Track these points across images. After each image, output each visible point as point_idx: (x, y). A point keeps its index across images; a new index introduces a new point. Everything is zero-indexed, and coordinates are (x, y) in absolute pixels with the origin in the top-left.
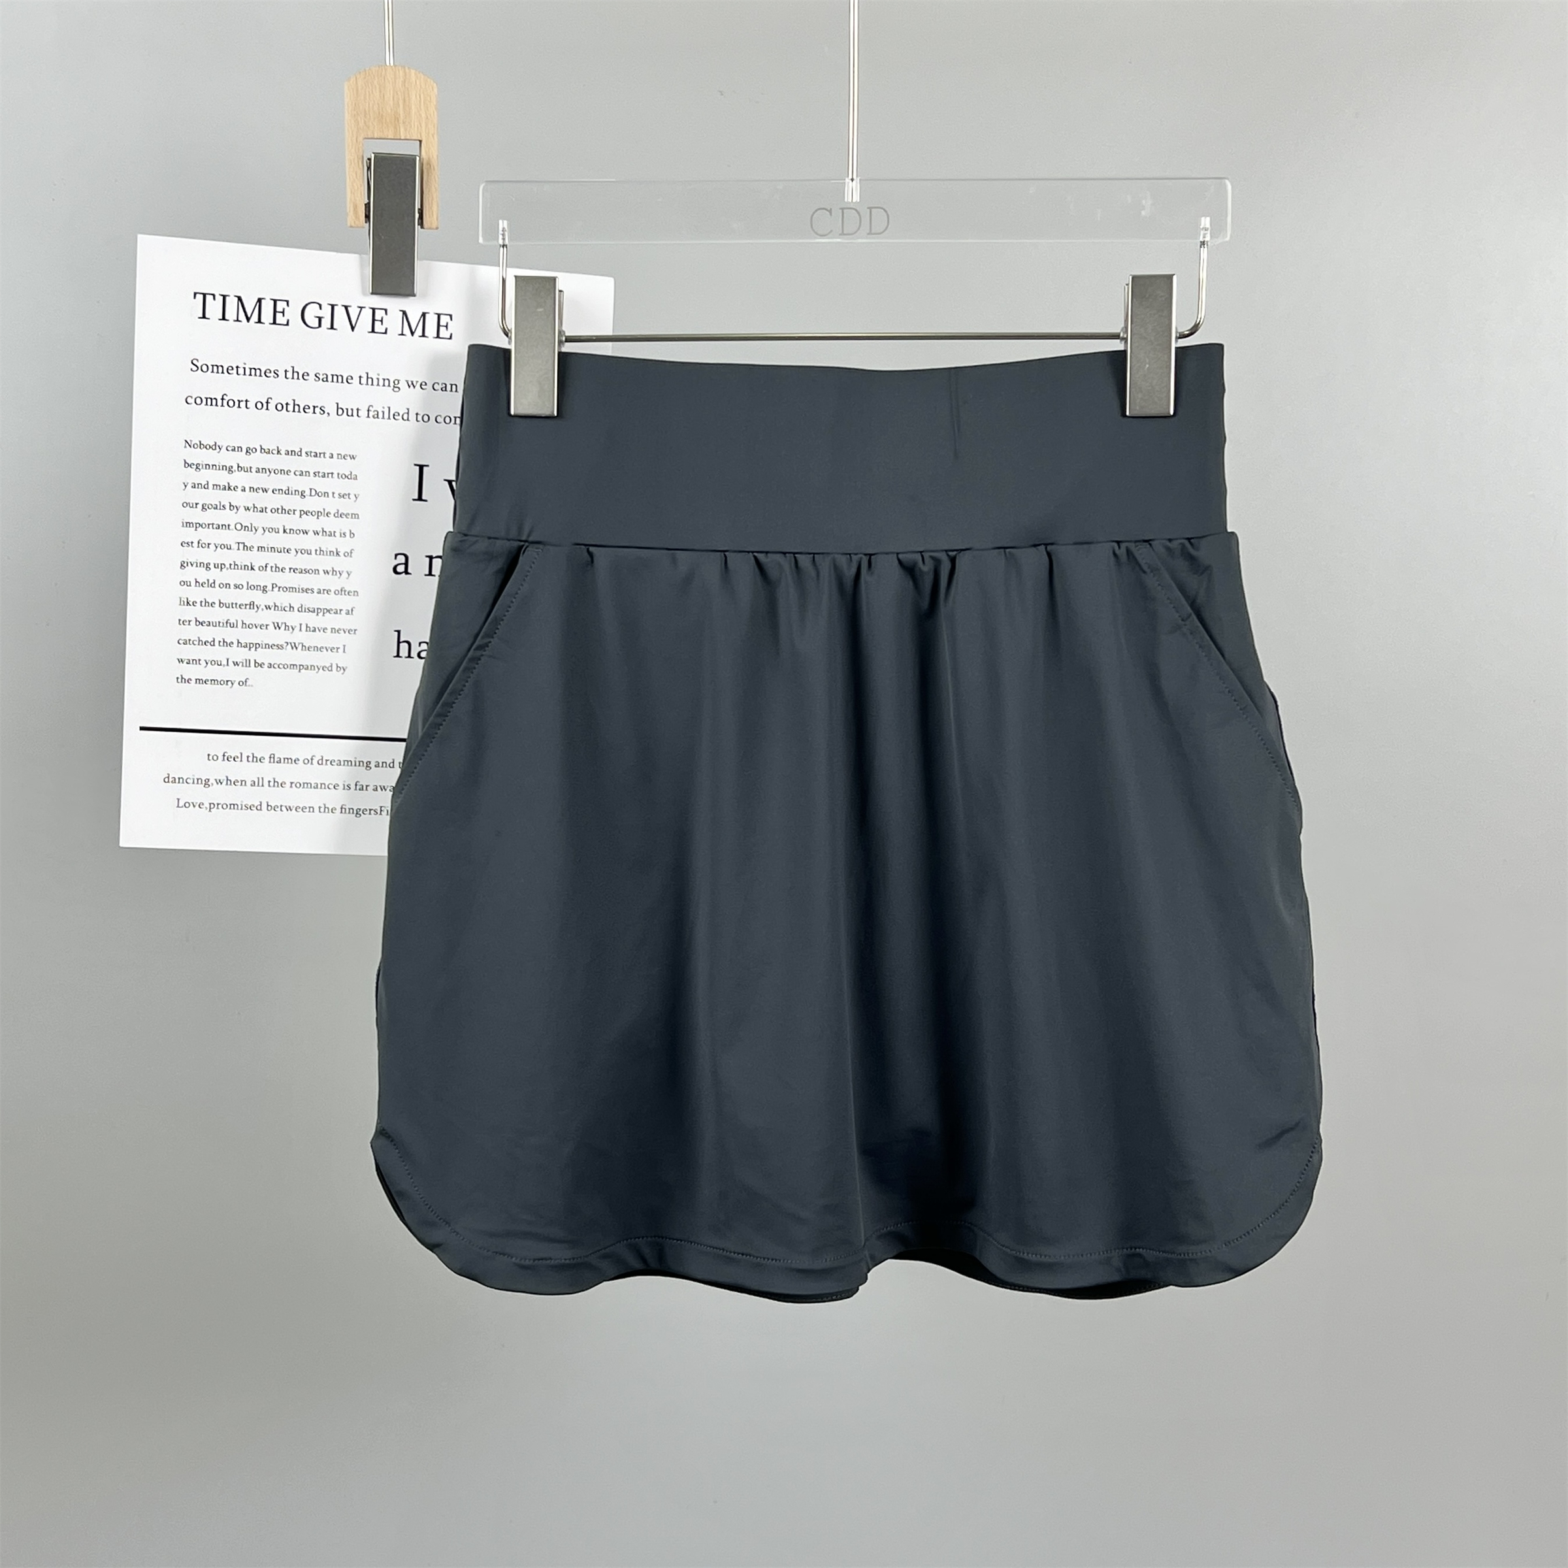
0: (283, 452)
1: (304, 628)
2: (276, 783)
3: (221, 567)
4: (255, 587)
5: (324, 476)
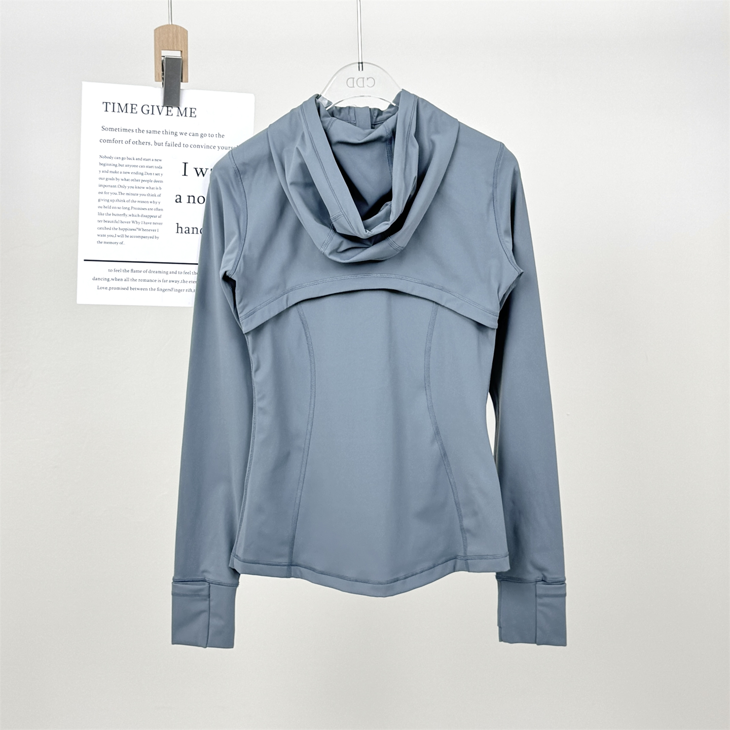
0: (135, 159)
1: (143, 223)
2: (134, 280)
3: (113, 201)
4: (126, 208)
5: (150, 167)
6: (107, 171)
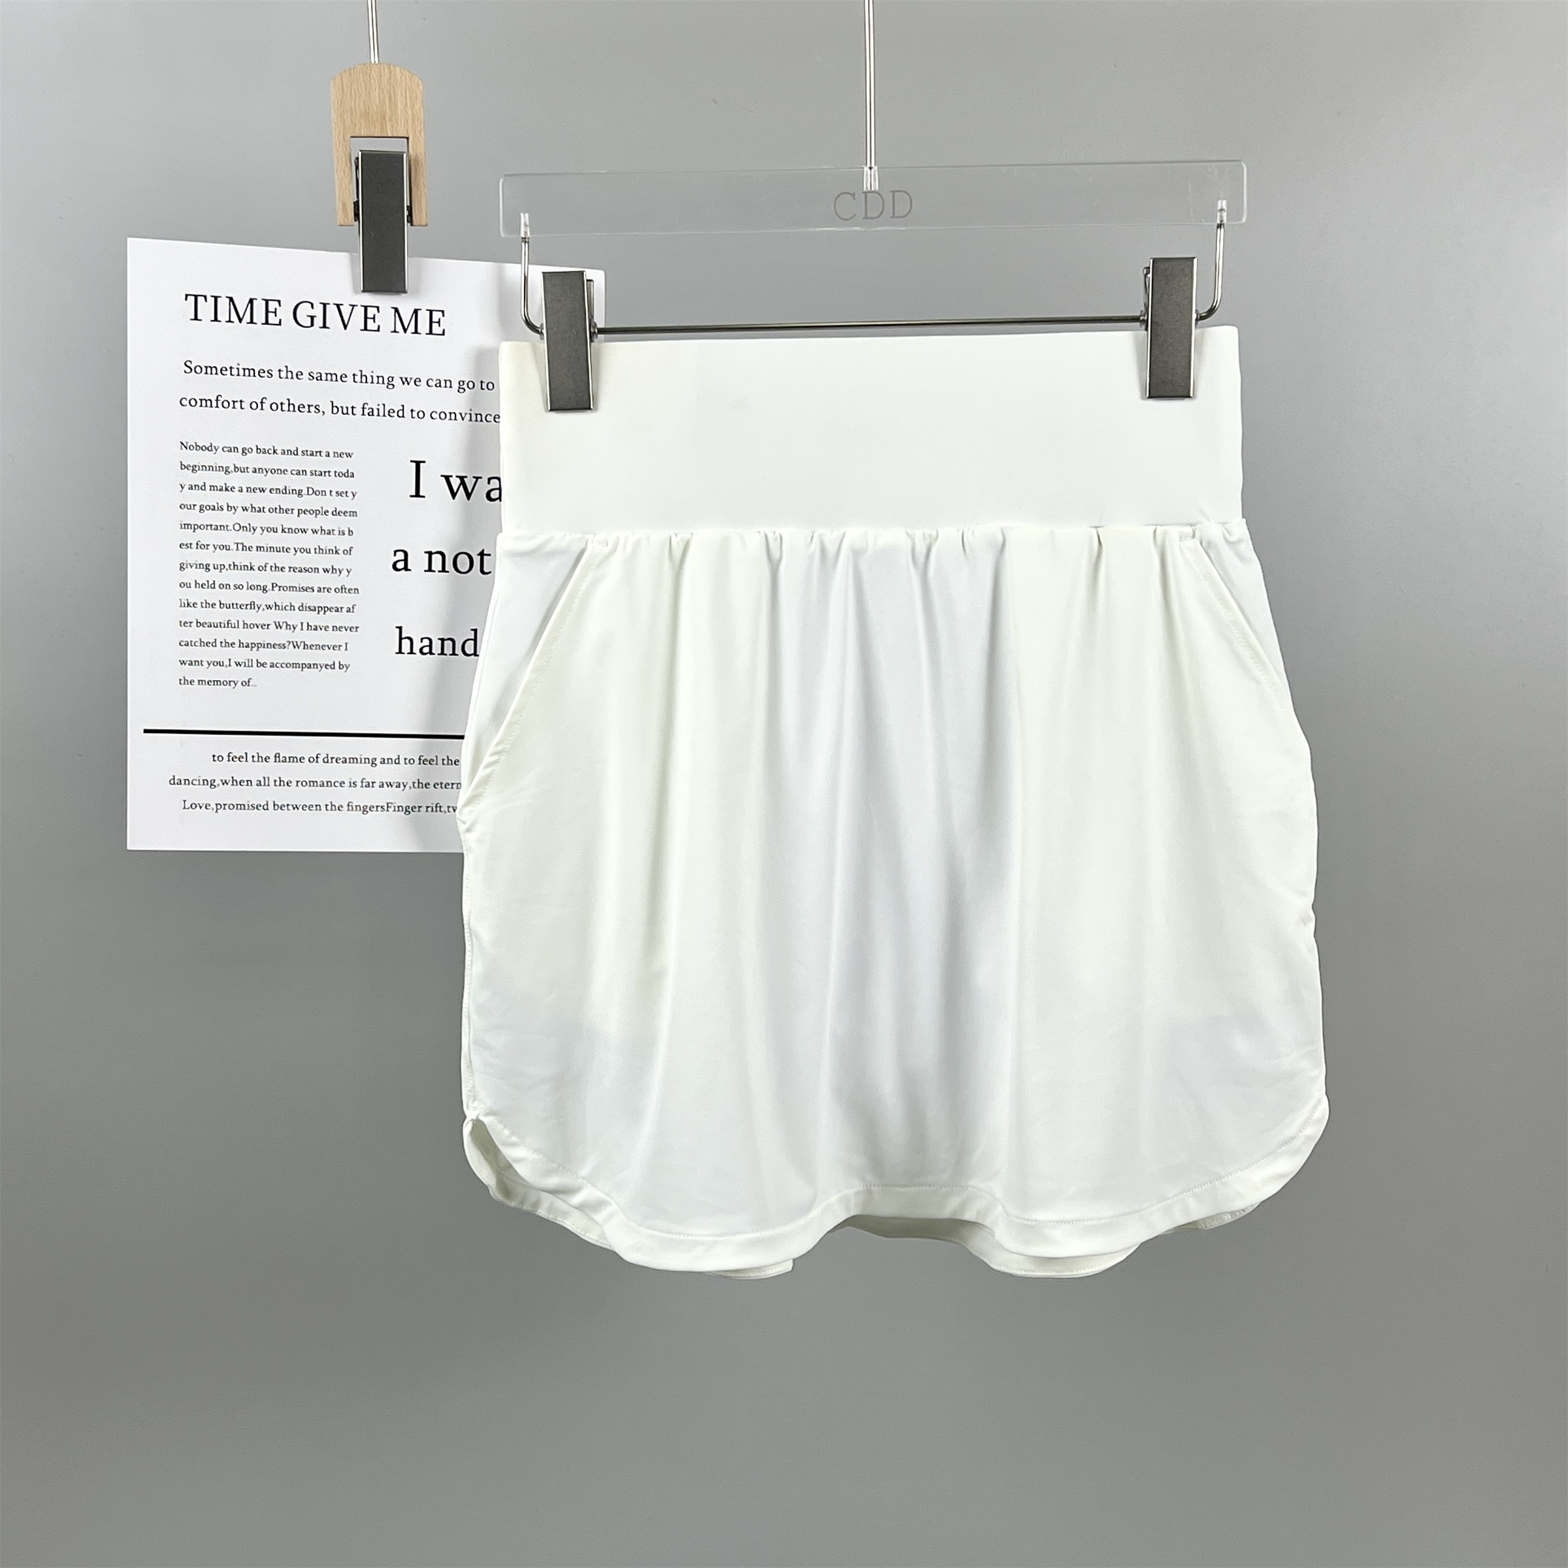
0: (279, 451)
1: (305, 626)
2: (281, 782)
3: (221, 567)
4: (255, 587)
5: (320, 475)
6: (201, 484)
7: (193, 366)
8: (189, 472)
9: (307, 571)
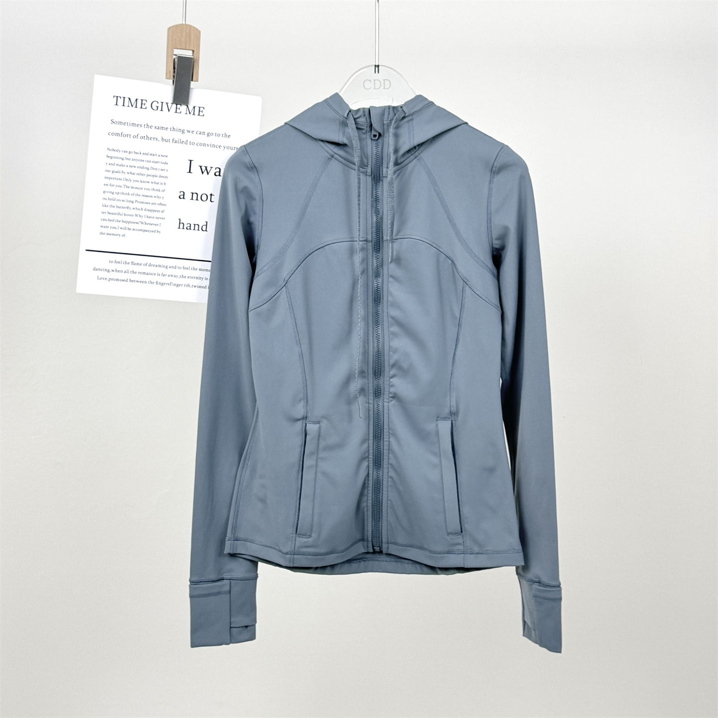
0: (142, 153)
1: (146, 216)
2: (134, 272)
3: (118, 193)
4: (130, 201)
5: (156, 162)
6: (113, 163)
7: (114, 121)
8: (109, 159)
9: (148, 196)
